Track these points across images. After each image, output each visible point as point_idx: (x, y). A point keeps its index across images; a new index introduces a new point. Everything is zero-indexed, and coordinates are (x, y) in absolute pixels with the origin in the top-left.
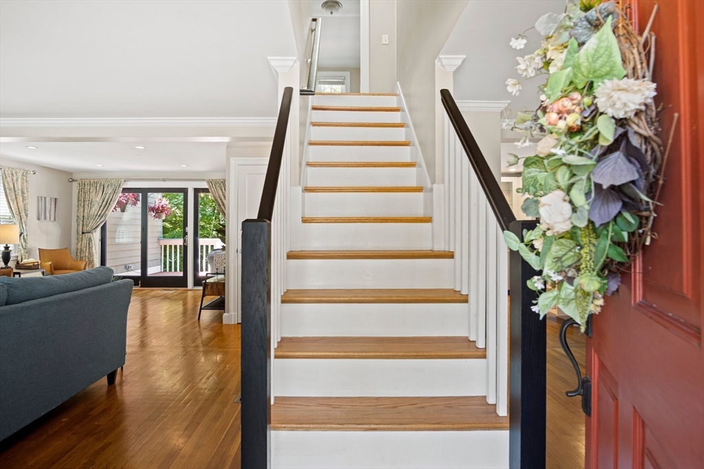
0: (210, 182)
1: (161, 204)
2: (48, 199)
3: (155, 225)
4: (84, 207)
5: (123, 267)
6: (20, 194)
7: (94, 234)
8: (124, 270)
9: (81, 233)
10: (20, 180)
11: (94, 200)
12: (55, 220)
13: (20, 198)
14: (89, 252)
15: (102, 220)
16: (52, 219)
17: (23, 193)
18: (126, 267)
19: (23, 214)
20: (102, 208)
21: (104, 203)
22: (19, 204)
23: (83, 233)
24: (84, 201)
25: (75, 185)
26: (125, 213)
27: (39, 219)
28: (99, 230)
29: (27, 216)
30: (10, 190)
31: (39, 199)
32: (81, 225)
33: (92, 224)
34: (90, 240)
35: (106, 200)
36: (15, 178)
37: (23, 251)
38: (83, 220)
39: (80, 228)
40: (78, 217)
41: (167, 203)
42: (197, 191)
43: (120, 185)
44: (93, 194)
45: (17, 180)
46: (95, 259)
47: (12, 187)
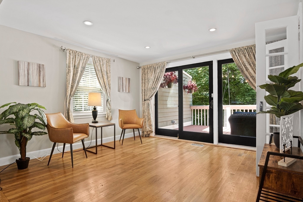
0: (232, 51)
2: (124, 79)
3: (188, 97)
4: (145, 83)
5: (171, 121)
6: (105, 73)
7: (151, 100)
8: (171, 124)
9: (143, 100)
10: (105, 65)
11: (150, 78)
12: (129, 92)
13: (105, 77)
14: (148, 112)
15: (154, 91)
16: (127, 91)
17: (107, 73)
18: (172, 122)
19: (107, 87)
20: (154, 83)
21: (155, 80)
22: (105, 81)
23: (145, 100)
24: (145, 80)
25: (140, 70)
27: (119, 91)
28: (153, 97)
29: (110, 88)
30: (99, 71)
31: (119, 78)
32: (144, 95)
33: (149, 94)
34: (148, 104)
35: (156, 77)
36: (101, 64)
37: (108, 111)
38: (144, 92)
39: (143, 97)
41: (195, 83)
42: (220, 62)
43: (164, 66)
44: (150, 75)
45: (103, 65)
46: (151, 117)
47: (100, 69)
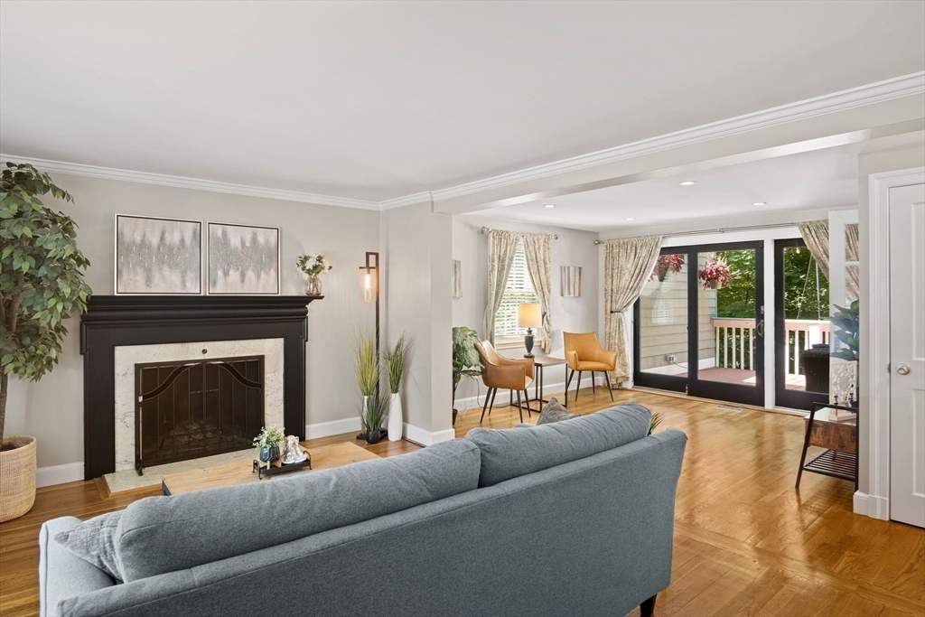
0: (803, 227)
1: (716, 266)
2: (572, 269)
3: (708, 298)
4: (612, 277)
5: (662, 357)
6: (542, 265)
7: (625, 313)
8: (663, 363)
9: (609, 312)
10: (542, 248)
11: (624, 267)
12: (580, 295)
13: (542, 270)
14: (619, 338)
15: (634, 295)
16: (577, 294)
17: (545, 263)
18: (666, 358)
19: (546, 290)
20: (634, 278)
21: (637, 271)
22: (542, 278)
23: (612, 312)
24: (613, 269)
25: (602, 248)
26: (664, 283)
27: (562, 295)
28: (631, 308)
29: (549, 291)
30: (532, 260)
31: (563, 269)
32: (609, 302)
33: (622, 300)
34: (620, 321)
35: (639, 267)
36: (537, 247)
37: (546, 336)
38: (611, 294)
39: (609, 305)
40: (606, 290)
41: (724, 264)
42: (779, 244)
43: (657, 243)
44: (623, 259)
45: (539, 248)
46: (626, 348)
47: (534, 256)
